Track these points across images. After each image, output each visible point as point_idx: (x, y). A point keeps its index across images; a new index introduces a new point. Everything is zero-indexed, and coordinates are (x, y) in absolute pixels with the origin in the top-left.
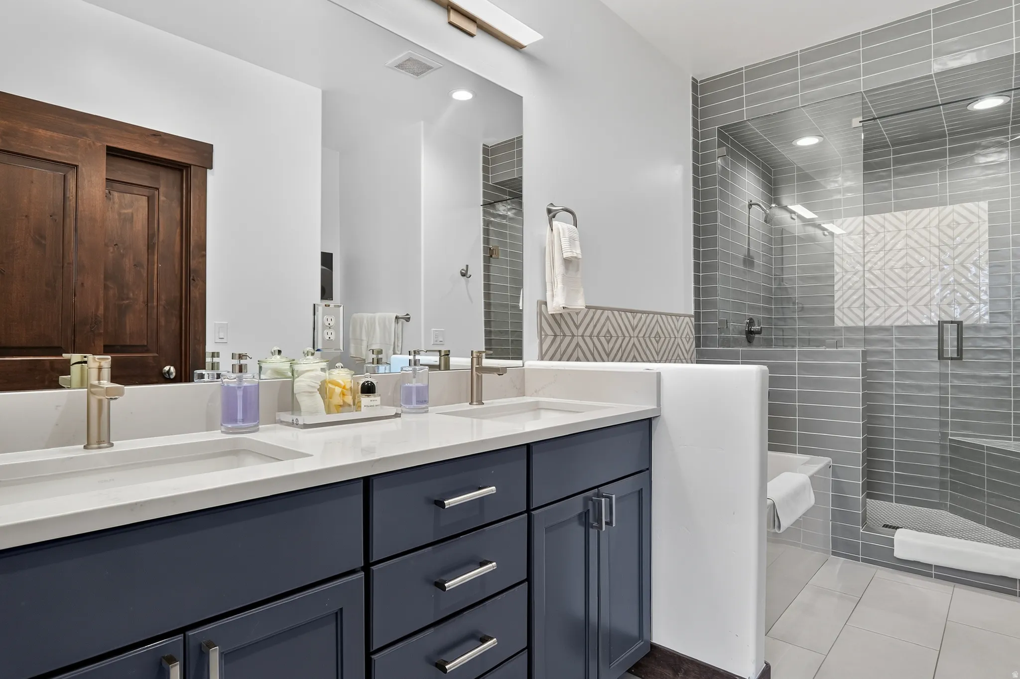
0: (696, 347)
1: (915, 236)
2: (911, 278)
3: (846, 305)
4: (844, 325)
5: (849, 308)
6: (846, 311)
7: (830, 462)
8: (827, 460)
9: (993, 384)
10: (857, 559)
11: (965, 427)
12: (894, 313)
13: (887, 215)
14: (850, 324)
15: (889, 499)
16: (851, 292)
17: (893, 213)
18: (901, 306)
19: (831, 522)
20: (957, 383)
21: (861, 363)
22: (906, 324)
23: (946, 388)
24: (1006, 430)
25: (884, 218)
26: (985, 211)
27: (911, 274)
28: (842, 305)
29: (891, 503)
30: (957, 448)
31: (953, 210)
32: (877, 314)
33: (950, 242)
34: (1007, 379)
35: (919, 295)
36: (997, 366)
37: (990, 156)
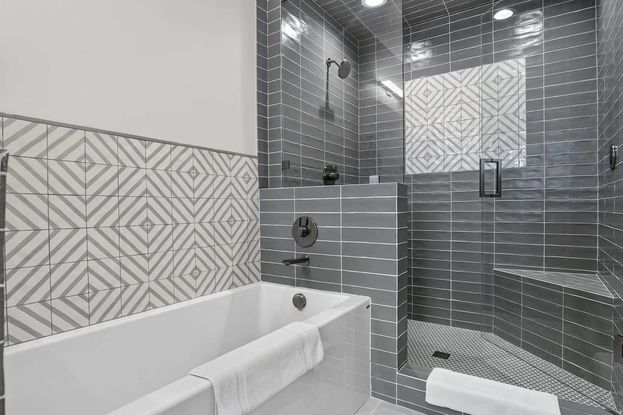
0: (260, 188)
1: (468, 92)
2: (465, 130)
3: (414, 156)
4: (413, 173)
5: (416, 158)
6: (414, 161)
7: (369, 301)
8: (365, 299)
9: (530, 221)
10: (393, 402)
11: (506, 259)
12: (452, 160)
13: (446, 75)
14: (418, 172)
15: (447, 323)
16: (418, 144)
17: (450, 72)
18: (457, 155)
19: (370, 363)
20: (500, 220)
21: (396, 197)
22: (460, 170)
23: (492, 225)
24: (539, 262)
25: (444, 78)
26: (523, 66)
27: (464, 126)
28: (411, 155)
29: (448, 327)
30: (501, 278)
31: (498, 67)
32: (437, 162)
33: (495, 96)
34: (540, 216)
35: (470, 144)
36: (533, 205)
37: (528, 27)
